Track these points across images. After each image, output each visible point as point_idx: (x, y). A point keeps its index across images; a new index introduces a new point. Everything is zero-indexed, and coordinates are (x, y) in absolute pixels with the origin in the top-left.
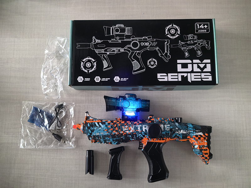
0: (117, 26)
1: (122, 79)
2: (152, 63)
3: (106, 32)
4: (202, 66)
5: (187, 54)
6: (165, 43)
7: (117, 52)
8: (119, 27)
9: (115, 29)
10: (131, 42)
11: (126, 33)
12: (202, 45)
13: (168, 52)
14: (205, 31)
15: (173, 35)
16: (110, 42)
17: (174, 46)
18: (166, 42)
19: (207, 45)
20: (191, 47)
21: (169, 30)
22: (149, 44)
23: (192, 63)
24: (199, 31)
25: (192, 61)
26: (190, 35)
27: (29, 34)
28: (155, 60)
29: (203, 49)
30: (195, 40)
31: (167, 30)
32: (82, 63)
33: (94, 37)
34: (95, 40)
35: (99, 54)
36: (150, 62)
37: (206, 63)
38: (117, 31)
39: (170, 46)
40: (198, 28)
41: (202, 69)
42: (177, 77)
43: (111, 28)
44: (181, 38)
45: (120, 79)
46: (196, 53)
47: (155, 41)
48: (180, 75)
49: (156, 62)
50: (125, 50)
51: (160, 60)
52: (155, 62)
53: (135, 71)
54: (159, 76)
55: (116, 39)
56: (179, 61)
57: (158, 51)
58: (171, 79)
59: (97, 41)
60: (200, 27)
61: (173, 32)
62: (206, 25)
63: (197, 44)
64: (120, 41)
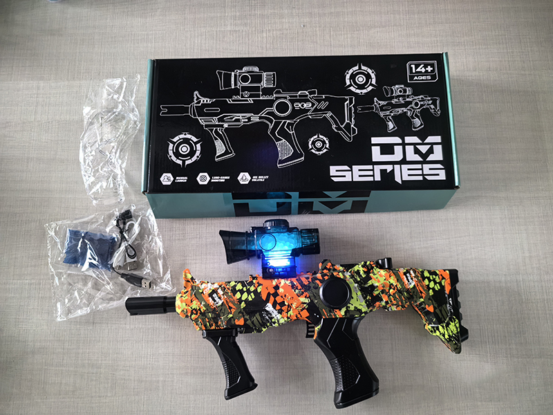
0: (245, 69)
1: (255, 179)
2: (319, 144)
3: (221, 82)
4: (424, 149)
5: (391, 125)
6: (346, 103)
7: (244, 122)
8: (248, 72)
9: (240, 75)
10: (273, 101)
11: (264, 84)
12: (422, 105)
13: (351, 121)
14: (429, 77)
15: (361, 87)
16: (230, 101)
17: (363, 109)
18: (348, 102)
19: (432, 107)
20: (400, 110)
21: (353, 77)
22: (312, 106)
23: (404, 144)
24: (416, 78)
25: (403, 140)
26: (397, 86)
27: (68, 72)
28: (325, 139)
29: (425, 114)
30: (408, 96)
31: (348, 76)
32: (171, 146)
33: (196, 92)
34: (198, 98)
35: (206, 126)
36: (314, 143)
37: (432, 144)
38: (245, 79)
39: (356, 110)
40: (414, 71)
41: (424, 156)
42: (371, 173)
43: (233, 73)
44: (378, 92)
45: (252, 178)
46: (410, 124)
47: (325, 100)
48: (378, 168)
49: (327, 142)
50: (260, 118)
51: (334, 138)
52: (324, 142)
53: (281, 162)
54: (333, 170)
55: (242, 97)
56: (374, 140)
57: (330, 120)
58: (360, 176)
59: (203, 101)
60: (418, 70)
61: (360, 81)
62: (429, 67)
63: (413, 105)
64: (251, 101)
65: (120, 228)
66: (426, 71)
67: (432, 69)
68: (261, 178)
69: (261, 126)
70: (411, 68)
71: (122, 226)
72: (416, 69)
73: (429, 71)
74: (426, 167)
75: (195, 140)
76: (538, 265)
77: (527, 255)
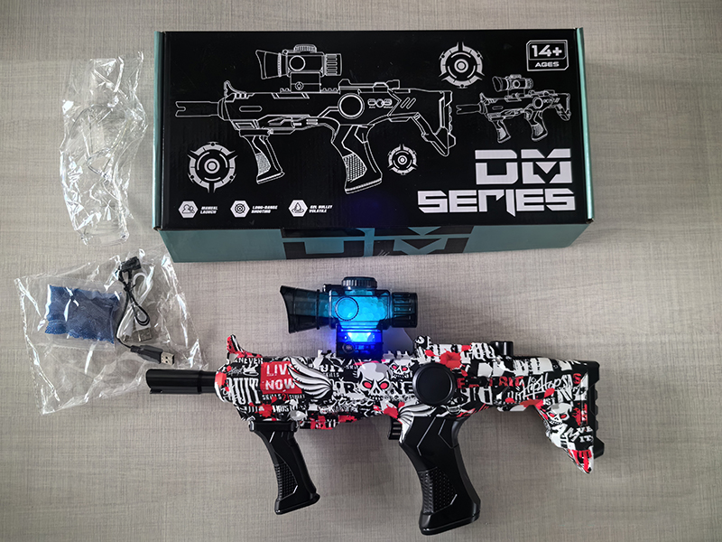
65: (124, 283)
66: (553, 55)
67: (561, 51)
68: (323, 209)
69: (321, 133)
70: (532, 50)
71: (127, 281)
72: (539, 51)
73: (557, 55)
74: (550, 192)
75: (227, 152)
76: (689, 322)
77: (677, 308)
